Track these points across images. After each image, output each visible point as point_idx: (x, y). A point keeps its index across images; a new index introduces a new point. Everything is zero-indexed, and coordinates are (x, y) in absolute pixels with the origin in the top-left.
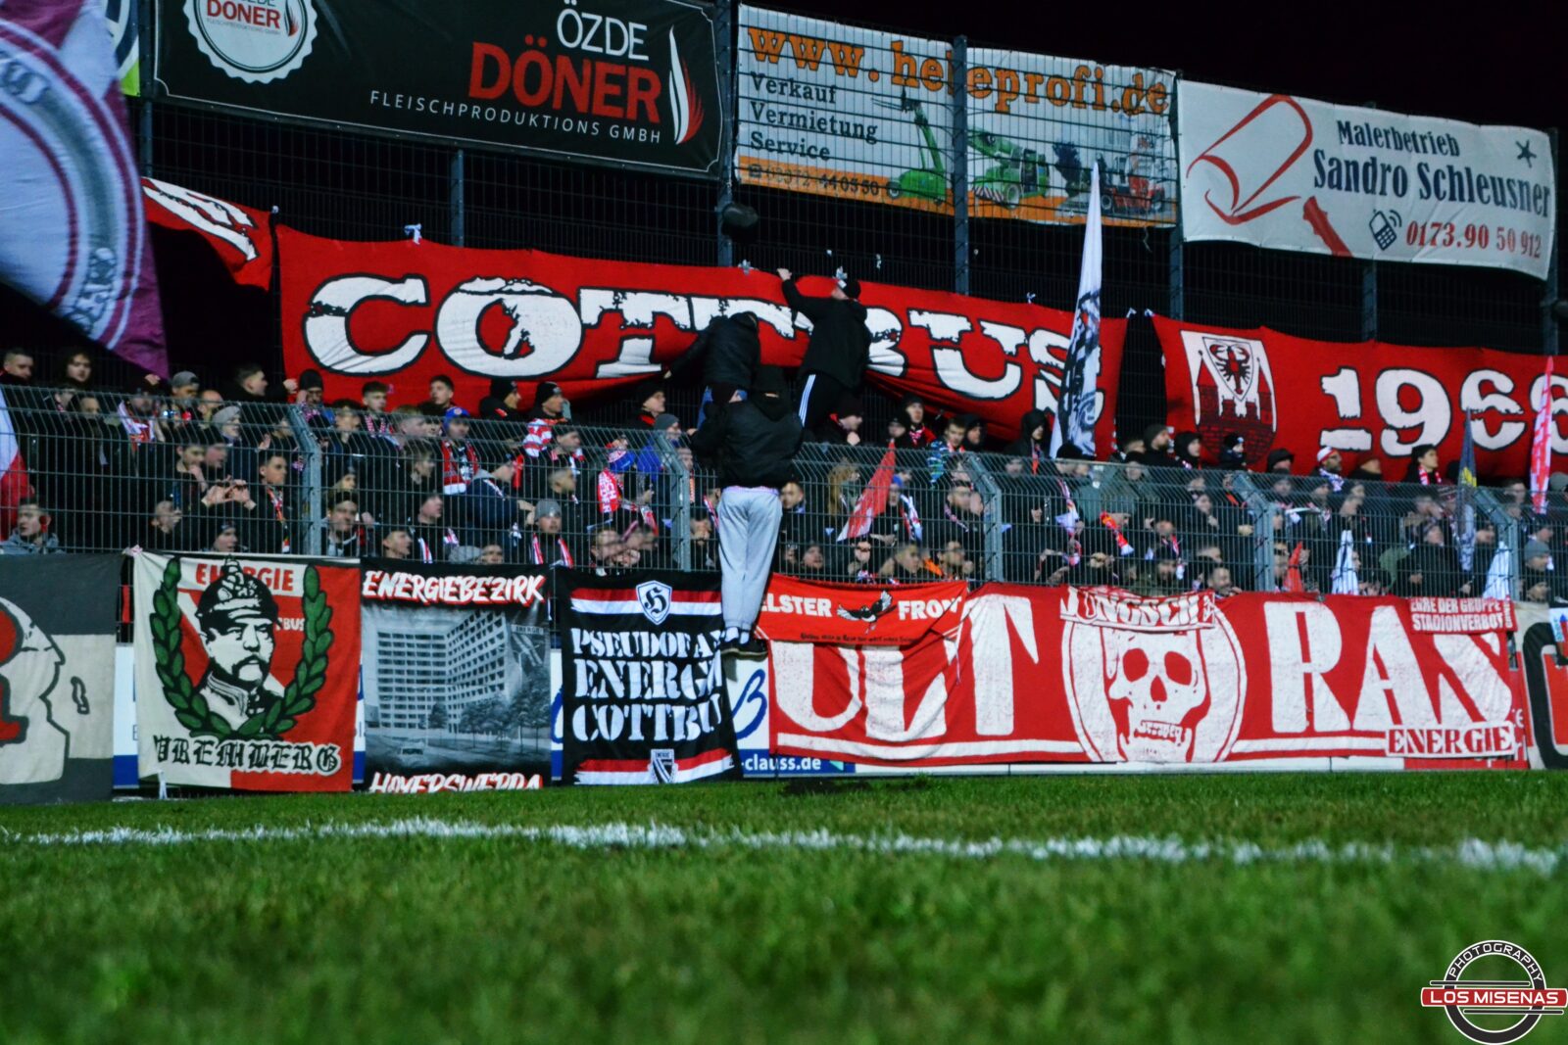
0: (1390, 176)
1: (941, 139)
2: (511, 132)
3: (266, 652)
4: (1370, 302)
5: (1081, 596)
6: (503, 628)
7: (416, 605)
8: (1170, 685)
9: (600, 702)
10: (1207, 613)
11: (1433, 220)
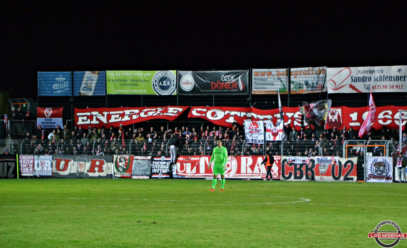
1: (285, 83)
2: (218, 92)
3: (124, 165)
6: (147, 161)
7: (139, 159)
10: (233, 159)
11: (377, 85)
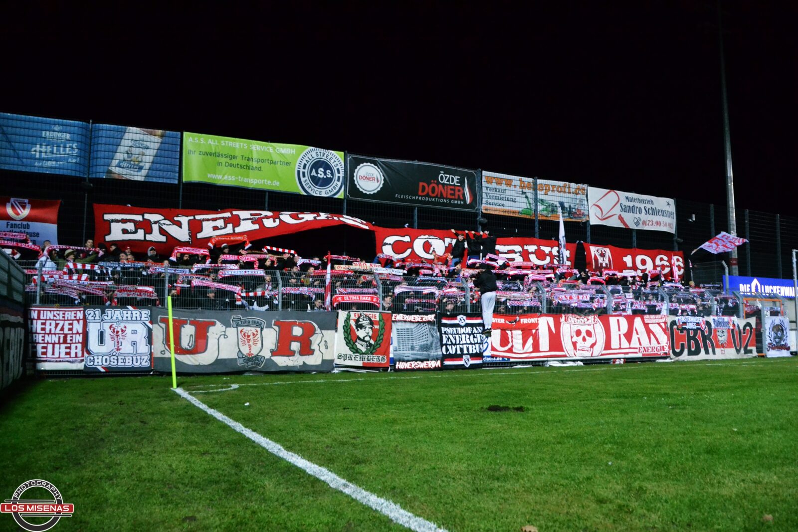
0: (638, 209)
1: (531, 201)
2: (428, 203)
3: (371, 334)
4: (634, 239)
5: (565, 317)
6: (427, 326)
7: (405, 321)
8: (587, 338)
9: (449, 345)
10: (596, 320)
11: (648, 220)
